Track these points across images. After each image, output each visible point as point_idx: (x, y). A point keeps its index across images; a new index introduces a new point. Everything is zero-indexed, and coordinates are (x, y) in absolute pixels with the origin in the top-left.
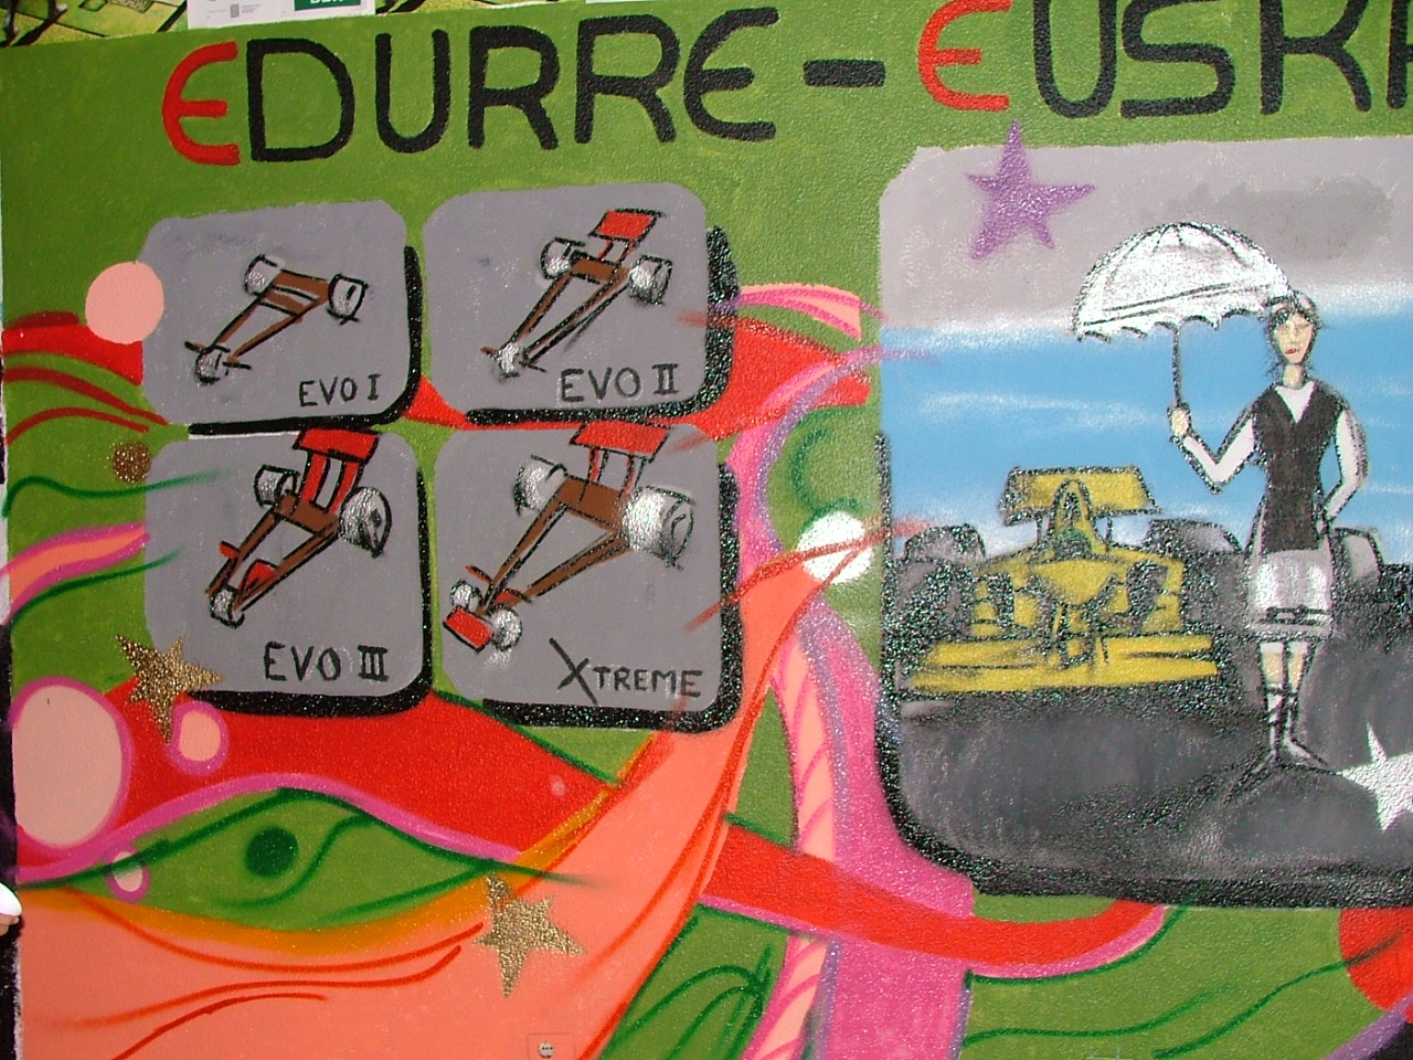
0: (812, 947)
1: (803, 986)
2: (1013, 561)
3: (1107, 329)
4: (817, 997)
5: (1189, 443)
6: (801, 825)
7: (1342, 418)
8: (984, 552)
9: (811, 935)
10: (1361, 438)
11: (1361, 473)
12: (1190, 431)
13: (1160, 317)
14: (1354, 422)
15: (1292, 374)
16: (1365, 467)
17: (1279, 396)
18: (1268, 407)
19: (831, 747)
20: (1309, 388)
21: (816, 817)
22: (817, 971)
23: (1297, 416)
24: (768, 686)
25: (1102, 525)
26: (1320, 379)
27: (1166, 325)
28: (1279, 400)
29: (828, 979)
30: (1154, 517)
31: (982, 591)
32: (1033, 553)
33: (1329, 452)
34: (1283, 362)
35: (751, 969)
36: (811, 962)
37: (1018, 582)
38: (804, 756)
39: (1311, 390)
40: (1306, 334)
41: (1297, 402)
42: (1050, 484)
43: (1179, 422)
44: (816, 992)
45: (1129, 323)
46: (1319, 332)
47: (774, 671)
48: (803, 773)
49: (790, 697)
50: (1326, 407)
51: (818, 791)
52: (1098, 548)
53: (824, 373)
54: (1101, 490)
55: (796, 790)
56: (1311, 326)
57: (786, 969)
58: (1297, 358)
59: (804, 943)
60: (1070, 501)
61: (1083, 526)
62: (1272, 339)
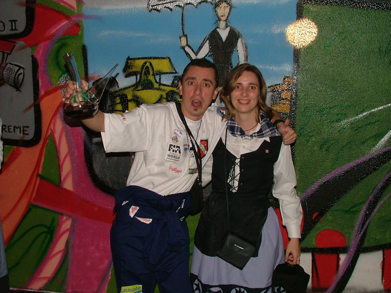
0: (67, 219)
1: (65, 232)
2: (128, 90)
3: (159, 8)
4: (69, 235)
5: (187, 49)
6: (62, 178)
7: (239, 40)
8: (118, 87)
9: (67, 215)
10: (246, 48)
11: (246, 60)
12: (187, 45)
13: (177, 3)
14: (244, 42)
15: (222, 24)
16: (247, 58)
17: (218, 32)
19: (70, 153)
20: (228, 29)
21: (67, 176)
22: (69, 227)
23: (224, 39)
24: (50, 132)
25: (157, 78)
26: (232, 26)
27: (180, 6)
28: (218, 33)
29: (72, 230)
30: (175, 75)
31: (118, 100)
32: (135, 86)
33: (235, 53)
34: (220, 20)
35: (49, 226)
36: (67, 224)
37: (130, 97)
38: (62, 155)
39: (229, 30)
40: (227, 10)
41: (224, 34)
42: (140, 63)
43: (184, 42)
44: (69, 234)
45: (167, 5)
46: (232, 9)
47: (52, 127)
48: (62, 161)
49: (57, 136)
50: (234, 36)
51: (67, 167)
52: (156, 86)
53: (64, 23)
54: (158, 65)
55: (60, 168)
56: (229, 7)
57: (60, 226)
58: (224, 18)
59: (65, 218)
60: (146, 70)
61: (151, 78)
62: (216, 11)
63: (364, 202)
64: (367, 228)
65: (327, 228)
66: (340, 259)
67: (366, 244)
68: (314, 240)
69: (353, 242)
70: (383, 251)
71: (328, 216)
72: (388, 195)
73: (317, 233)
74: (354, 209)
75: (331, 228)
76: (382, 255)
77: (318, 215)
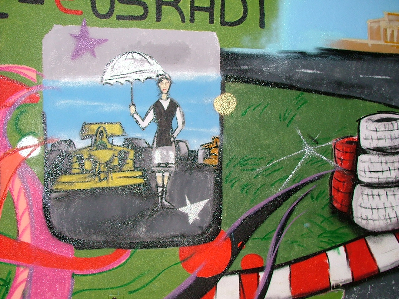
0: (24, 270)
1: (22, 282)
2: (84, 150)
3: (111, 82)
4: (26, 285)
5: (135, 116)
6: (20, 232)
7: (178, 109)
8: (75, 148)
9: (24, 266)
10: (183, 115)
11: (183, 125)
12: (136, 112)
13: (127, 79)
14: (181, 110)
15: (164, 96)
16: (184, 123)
17: (161, 102)
18: (157, 105)
19: (28, 208)
20: (169, 100)
21: (25, 230)
22: (26, 277)
23: (166, 108)
24: (8, 190)
25: (110, 139)
26: (172, 98)
27: (129, 81)
28: (161, 103)
29: (29, 279)
30: (126, 137)
31: (75, 159)
32: (90, 148)
33: (174, 119)
34: (162, 93)
35: (4, 278)
36: (24, 274)
37: (86, 156)
38: (20, 212)
39: (170, 101)
40: (168, 85)
41: (165, 104)
42: (95, 127)
43: (133, 110)
44: (26, 284)
45: (118, 80)
46: (172, 85)
47: (10, 185)
48: (20, 216)
49: (15, 193)
50: (173, 106)
51: (25, 221)
52: (109, 146)
53: (25, 93)
54: (110, 129)
55: (18, 222)
56: (169, 83)
57: (16, 278)
58: (166, 92)
59: (22, 269)
60: (101, 132)
61: (105, 140)
62: (158, 86)
63: (274, 230)
64: (277, 250)
65: (249, 253)
66: (260, 276)
67: (277, 263)
68: (240, 264)
69: (268, 263)
70: (290, 266)
71: (250, 243)
72: (291, 224)
73: (242, 258)
74: (268, 236)
75: (252, 253)
76: (289, 269)
77: (241, 244)
